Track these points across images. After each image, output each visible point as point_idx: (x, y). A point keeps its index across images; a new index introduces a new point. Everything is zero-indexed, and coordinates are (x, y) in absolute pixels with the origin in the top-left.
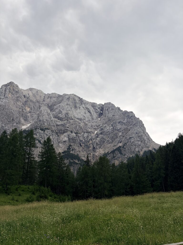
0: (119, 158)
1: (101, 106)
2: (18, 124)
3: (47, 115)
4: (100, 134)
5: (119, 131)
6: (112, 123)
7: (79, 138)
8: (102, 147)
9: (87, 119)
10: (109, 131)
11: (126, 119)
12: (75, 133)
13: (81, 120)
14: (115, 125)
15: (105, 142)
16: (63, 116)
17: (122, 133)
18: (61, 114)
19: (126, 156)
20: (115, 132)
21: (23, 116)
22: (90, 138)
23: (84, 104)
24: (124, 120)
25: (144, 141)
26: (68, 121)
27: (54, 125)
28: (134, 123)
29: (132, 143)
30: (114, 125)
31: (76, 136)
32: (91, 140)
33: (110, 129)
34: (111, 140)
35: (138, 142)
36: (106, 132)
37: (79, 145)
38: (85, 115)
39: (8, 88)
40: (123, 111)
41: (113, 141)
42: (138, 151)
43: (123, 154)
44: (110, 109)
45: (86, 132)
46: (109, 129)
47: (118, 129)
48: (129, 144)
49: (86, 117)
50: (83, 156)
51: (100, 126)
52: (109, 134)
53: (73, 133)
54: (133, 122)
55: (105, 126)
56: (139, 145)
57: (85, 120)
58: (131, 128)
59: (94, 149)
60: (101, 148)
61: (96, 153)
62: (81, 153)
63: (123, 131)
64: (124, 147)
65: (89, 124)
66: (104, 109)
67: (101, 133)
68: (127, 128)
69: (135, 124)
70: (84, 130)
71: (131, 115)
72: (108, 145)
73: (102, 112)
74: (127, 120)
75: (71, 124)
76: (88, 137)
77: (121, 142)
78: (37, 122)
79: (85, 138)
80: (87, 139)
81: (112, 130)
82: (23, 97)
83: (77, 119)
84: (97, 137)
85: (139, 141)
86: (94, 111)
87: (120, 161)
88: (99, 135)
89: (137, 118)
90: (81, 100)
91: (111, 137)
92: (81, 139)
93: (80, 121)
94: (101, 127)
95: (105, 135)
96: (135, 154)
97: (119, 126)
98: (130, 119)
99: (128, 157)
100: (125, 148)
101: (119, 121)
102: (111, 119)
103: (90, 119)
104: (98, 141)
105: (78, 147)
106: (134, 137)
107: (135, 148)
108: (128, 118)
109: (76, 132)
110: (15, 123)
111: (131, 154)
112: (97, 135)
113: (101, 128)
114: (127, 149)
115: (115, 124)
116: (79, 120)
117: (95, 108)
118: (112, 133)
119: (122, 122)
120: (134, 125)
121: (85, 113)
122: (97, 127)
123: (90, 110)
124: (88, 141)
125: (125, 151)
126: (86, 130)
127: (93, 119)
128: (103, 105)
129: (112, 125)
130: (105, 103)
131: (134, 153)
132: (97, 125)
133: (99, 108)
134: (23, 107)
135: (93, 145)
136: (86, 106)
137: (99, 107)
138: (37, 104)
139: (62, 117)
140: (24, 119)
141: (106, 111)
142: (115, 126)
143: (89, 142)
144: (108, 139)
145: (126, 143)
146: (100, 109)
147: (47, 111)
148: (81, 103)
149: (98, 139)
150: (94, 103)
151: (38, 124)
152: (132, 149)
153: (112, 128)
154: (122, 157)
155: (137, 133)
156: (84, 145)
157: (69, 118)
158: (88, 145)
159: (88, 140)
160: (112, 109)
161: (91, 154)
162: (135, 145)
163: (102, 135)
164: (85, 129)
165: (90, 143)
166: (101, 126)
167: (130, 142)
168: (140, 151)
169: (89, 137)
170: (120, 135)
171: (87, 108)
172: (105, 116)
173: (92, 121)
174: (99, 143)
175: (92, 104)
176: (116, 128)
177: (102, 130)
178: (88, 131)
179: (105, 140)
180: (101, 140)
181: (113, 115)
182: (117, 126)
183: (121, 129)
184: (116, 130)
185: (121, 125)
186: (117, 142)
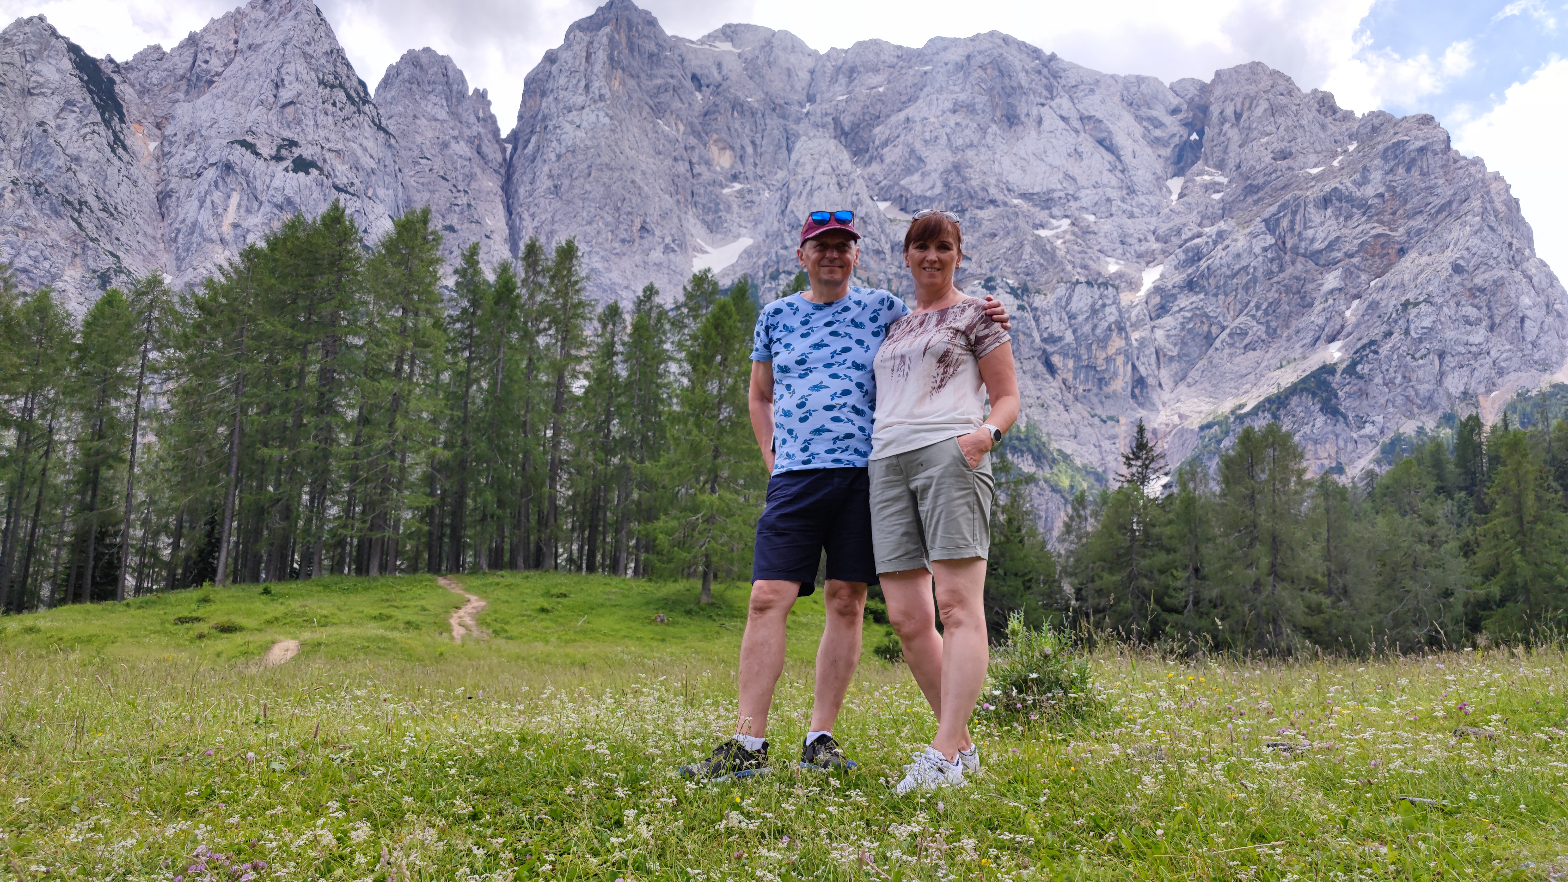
0: (1316, 442)
1: (1193, 91)
2: (674, 251)
3: (834, 188)
4: (1182, 288)
5: (1322, 262)
6: (1273, 209)
7: (1036, 319)
8: (1193, 374)
9: (1087, 197)
10: (1245, 269)
11: (1376, 176)
12: (1013, 291)
13: (1046, 201)
14: (1292, 222)
15: (1218, 343)
16: (933, 187)
17: (1348, 274)
18: (916, 177)
19: (1369, 429)
20: (1290, 270)
21: (696, 204)
22: (1112, 319)
23: (1072, 90)
24: (1359, 185)
25: (1513, 323)
26: (968, 215)
27: (877, 246)
28: (1437, 202)
29: (1420, 340)
30: (1285, 223)
31: (1021, 308)
32: (1121, 329)
33: (1257, 250)
34: (1263, 328)
35: (1469, 333)
36: (1229, 273)
37: (1041, 368)
38: (1075, 171)
39: (605, 40)
40: (1359, 115)
41: (1272, 333)
42: (1466, 396)
43: (1345, 417)
44: (1259, 111)
45: (1083, 279)
46: (1245, 255)
47: (1318, 246)
48: (1394, 349)
49: (1082, 180)
50: (1066, 432)
51: (1179, 232)
52: (1246, 288)
53: (999, 290)
54: (1430, 190)
55: (1221, 235)
56: (1474, 349)
57: (1076, 199)
58: (1419, 233)
59: (1137, 391)
60: (1189, 380)
61: (1152, 416)
62: (1053, 414)
63: (1355, 260)
64: (1359, 368)
65: (1107, 226)
66: (1215, 110)
67: (1190, 286)
68: (1383, 240)
69: (1450, 203)
70: (1069, 267)
71: (1420, 144)
72: (1237, 360)
73: (1194, 136)
74: (1390, 177)
75: (984, 235)
76: (1101, 315)
77: (1332, 339)
78: (778, 234)
79: (1081, 318)
80: (1095, 327)
81: (1272, 260)
82: (689, 84)
83: (1023, 196)
84: (1163, 310)
85: (1478, 321)
86: (1138, 130)
87: (1326, 462)
88: (1174, 297)
89: (1465, 158)
90: (1045, 71)
91: (1258, 307)
92: (1055, 325)
93: (1043, 208)
94: (1186, 241)
95: (1216, 295)
96: (1440, 413)
97: (1322, 224)
98: (1408, 170)
99: (1382, 432)
100: (1361, 377)
101: (1327, 189)
102: (1260, 180)
103: (1113, 194)
104: (1168, 336)
105: (1036, 377)
106: (1439, 300)
107: (1442, 374)
108: (1398, 165)
109: (1016, 285)
110: (660, 248)
111: (1411, 416)
112: (1156, 300)
113: (1186, 252)
114: (1378, 380)
115: (1294, 213)
116: (1035, 205)
117: (1144, 112)
118: (1269, 274)
119: (1350, 199)
120: (1438, 212)
121: (1078, 154)
122: (1156, 246)
123: (1112, 128)
124: (1099, 341)
125: (1363, 394)
126: (1085, 267)
127: (1131, 191)
128: (1204, 89)
129: (1271, 225)
130: (1218, 74)
131: (1434, 408)
132: (1160, 232)
133: (1175, 112)
134: (693, 148)
135: (1134, 367)
136: (1080, 106)
137: (1175, 101)
138: (773, 122)
139: (928, 194)
140: (704, 222)
141: (1227, 125)
142: (1292, 229)
143: (1103, 342)
144: (1242, 319)
145: (1372, 343)
146: (1180, 116)
147: (834, 164)
148: (1050, 88)
149: (1167, 321)
150: (1140, 80)
151: (786, 248)
152: (1420, 381)
153: (1270, 240)
154: (1337, 436)
155: (1457, 269)
156: (1071, 364)
157: (971, 197)
158: (1100, 362)
159: (1098, 331)
160: (1273, 111)
161: (1123, 420)
162: (1441, 356)
163: (1194, 298)
164: (1078, 261)
165: (1111, 351)
166: (1190, 234)
167: (1407, 332)
168: (1482, 389)
169: (1108, 310)
170: (1331, 292)
171: (1090, 118)
172: (1221, 166)
173: (1124, 206)
174: (1171, 347)
175: (1127, 89)
176: (1301, 240)
177: (1200, 259)
178: (1099, 274)
179: (1214, 330)
180: (1190, 331)
181: (1282, 151)
182: (1305, 228)
183: (1339, 250)
184: (1300, 259)
185: (1342, 219)
186: (1307, 340)
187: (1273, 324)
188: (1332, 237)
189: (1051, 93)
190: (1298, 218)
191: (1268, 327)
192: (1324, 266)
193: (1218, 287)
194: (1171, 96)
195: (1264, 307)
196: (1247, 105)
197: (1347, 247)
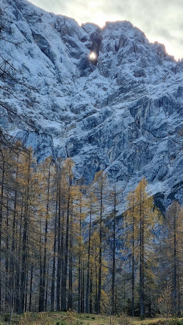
1: (93, 31)
4: (85, 141)
5: (157, 135)
6: (134, 103)
10: (119, 134)
14: (144, 112)
17: (171, 143)
20: (142, 138)
22: (48, 155)
23: (28, 17)
24: (177, 96)
30: (140, 112)
33: (126, 124)
36: (111, 135)
38: (29, 64)
41: (131, 171)
44: (127, 48)
46: (120, 126)
47: (156, 126)
51: (84, 109)
52: (119, 145)
63: (173, 136)
65: (44, 99)
67: (90, 140)
72: (113, 185)
77: (161, 179)
81: (132, 131)
84: (75, 152)
86: (64, 47)
88: (81, 145)
91: (125, 156)
94: (88, 114)
95: (104, 147)
101: (161, 96)
102: (128, 86)
103: (49, 81)
104: (77, 168)
112: (71, 146)
113: (88, 120)
115: (145, 107)
117: (67, 36)
118: (131, 139)
119: (172, 103)
121: (30, 54)
122: (72, 115)
123: (51, 43)
127: (59, 81)
128: (98, 30)
129: (133, 112)
130: (107, 24)
132: (74, 107)
133: (83, 40)
136: (33, 28)
137: (85, 34)
141: (111, 52)
142: (143, 116)
144: (116, 162)
146: (87, 43)
148: (16, 14)
149: (77, 159)
150: (65, 19)
153: (132, 120)
160: (135, 49)
163: (92, 147)
166: (90, 110)
169: (46, 149)
170: (162, 152)
171: (38, 35)
172: (106, 74)
173: (55, 89)
174: (78, 174)
175: (58, 22)
176: (147, 122)
177: (95, 126)
178: (40, 127)
179: (102, 166)
180: (89, 166)
181: (139, 72)
182: (150, 116)
183: (166, 130)
184: (146, 132)
185: (167, 113)
186: (150, 178)
187: (132, 166)
188: (163, 122)
189: (17, 16)
190: (146, 110)
191: (129, 168)
192: (158, 137)
193: (105, 143)
194: (82, 30)
195: (128, 156)
196: (122, 44)
197: (170, 129)
